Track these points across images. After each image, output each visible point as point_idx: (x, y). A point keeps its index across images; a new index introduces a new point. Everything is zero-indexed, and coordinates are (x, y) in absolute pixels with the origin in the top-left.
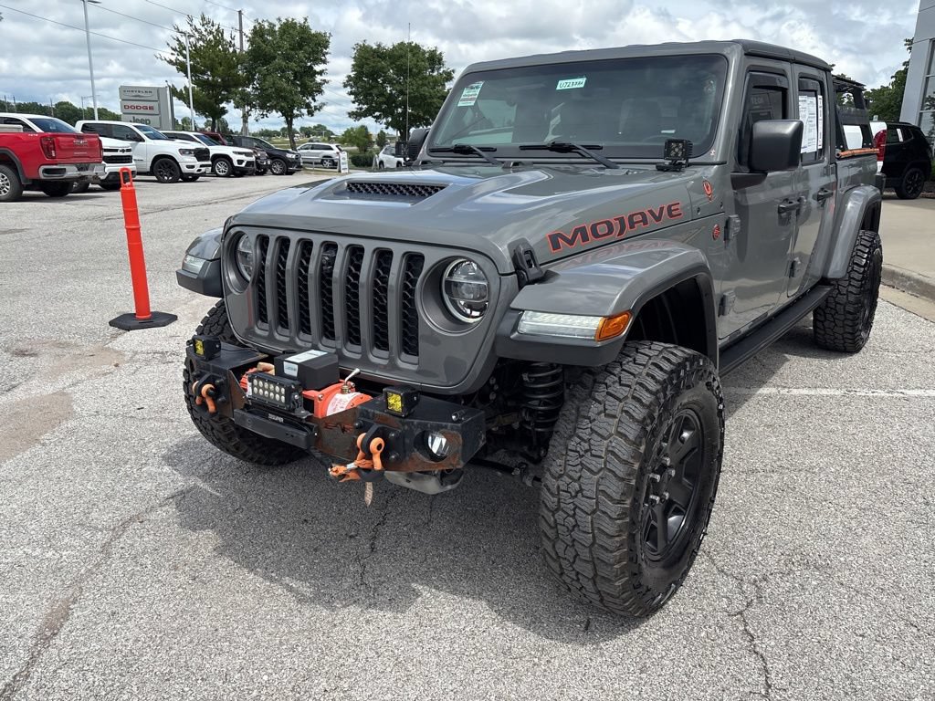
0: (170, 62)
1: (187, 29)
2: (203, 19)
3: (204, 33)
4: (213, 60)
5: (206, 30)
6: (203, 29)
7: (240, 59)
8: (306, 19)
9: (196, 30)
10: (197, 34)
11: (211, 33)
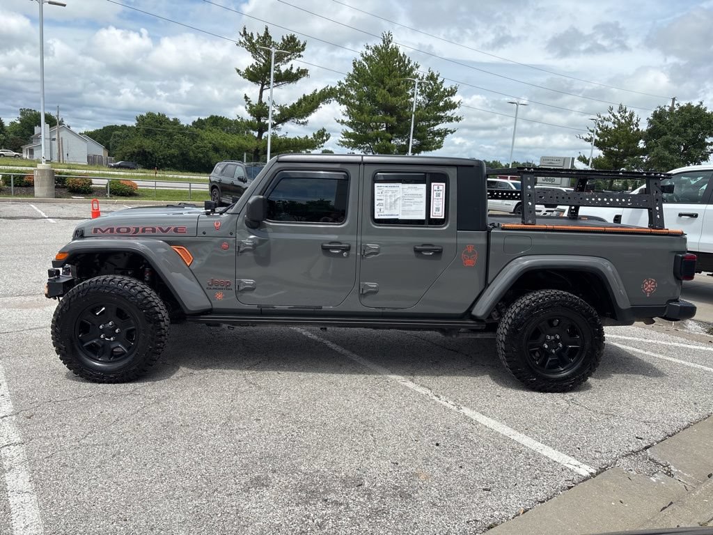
0: (586, 140)
1: (607, 115)
2: (621, 107)
3: (619, 118)
4: (617, 137)
5: (621, 115)
6: (619, 115)
7: (639, 135)
8: (701, 103)
9: (614, 115)
10: (613, 118)
11: (623, 118)
